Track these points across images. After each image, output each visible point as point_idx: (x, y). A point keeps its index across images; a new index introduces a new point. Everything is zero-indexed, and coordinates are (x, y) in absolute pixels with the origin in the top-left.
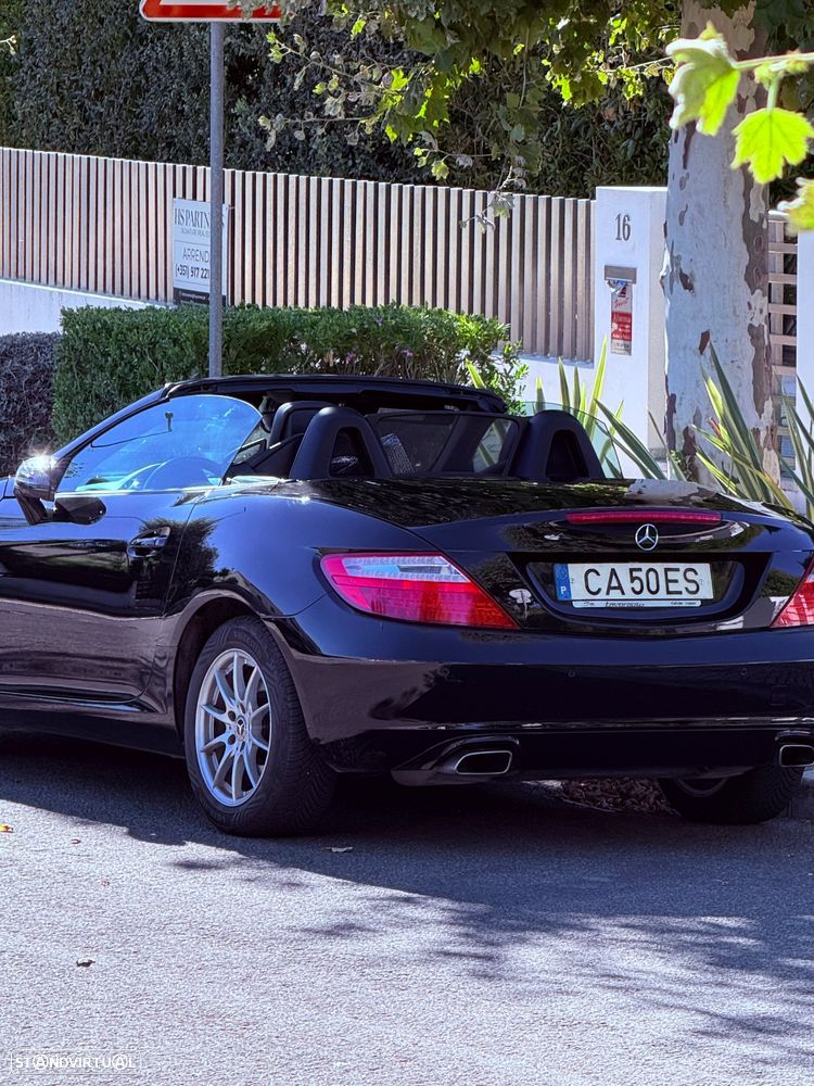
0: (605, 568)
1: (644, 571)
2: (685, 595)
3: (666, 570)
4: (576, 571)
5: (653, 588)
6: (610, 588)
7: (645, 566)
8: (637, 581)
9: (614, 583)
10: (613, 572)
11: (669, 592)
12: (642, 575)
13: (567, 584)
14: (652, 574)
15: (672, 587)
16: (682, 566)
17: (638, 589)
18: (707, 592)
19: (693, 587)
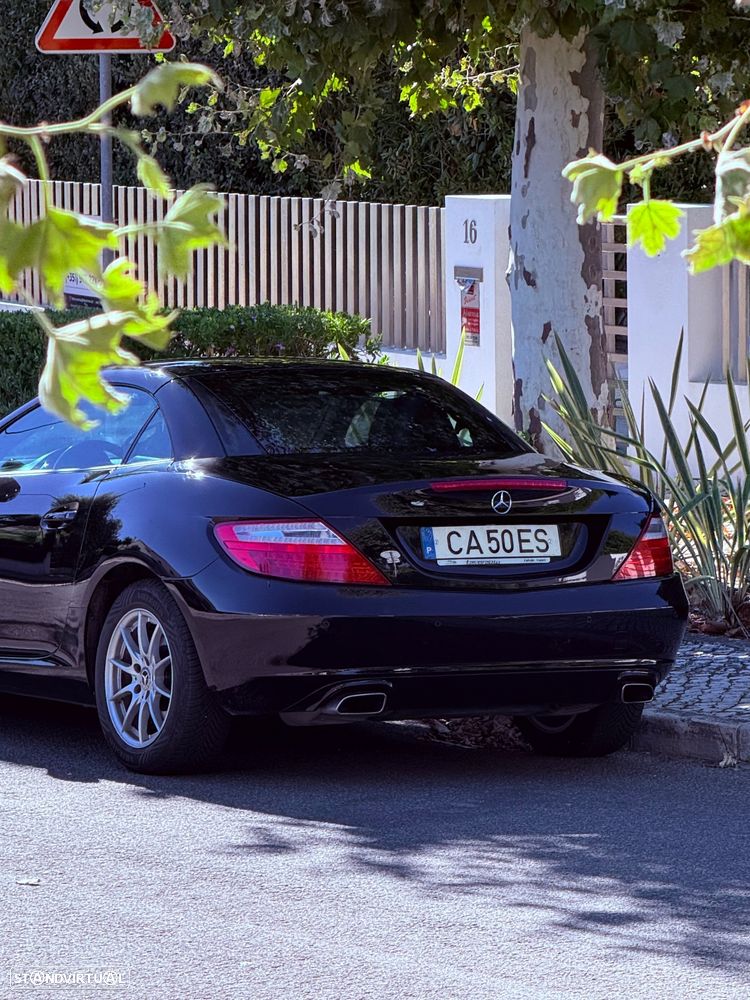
0: (465, 531)
1: (500, 532)
2: (537, 553)
3: (519, 531)
4: (440, 533)
5: (508, 547)
6: (470, 548)
7: (501, 528)
8: (493, 541)
9: (474, 544)
10: (473, 533)
11: (522, 551)
12: (498, 536)
13: (432, 545)
14: (507, 535)
15: (525, 546)
16: (534, 528)
17: (495, 548)
18: (555, 550)
19: (543, 546)
